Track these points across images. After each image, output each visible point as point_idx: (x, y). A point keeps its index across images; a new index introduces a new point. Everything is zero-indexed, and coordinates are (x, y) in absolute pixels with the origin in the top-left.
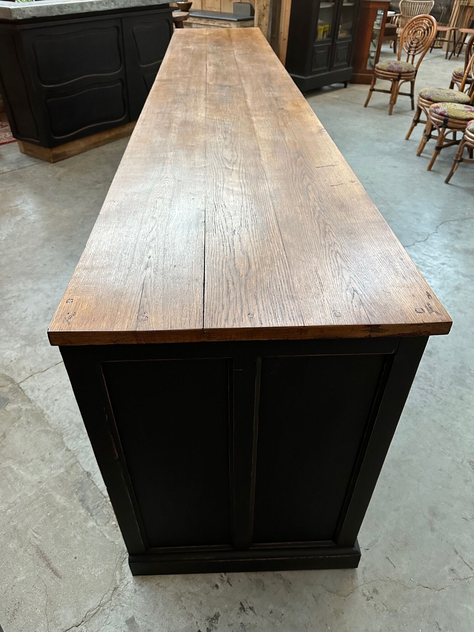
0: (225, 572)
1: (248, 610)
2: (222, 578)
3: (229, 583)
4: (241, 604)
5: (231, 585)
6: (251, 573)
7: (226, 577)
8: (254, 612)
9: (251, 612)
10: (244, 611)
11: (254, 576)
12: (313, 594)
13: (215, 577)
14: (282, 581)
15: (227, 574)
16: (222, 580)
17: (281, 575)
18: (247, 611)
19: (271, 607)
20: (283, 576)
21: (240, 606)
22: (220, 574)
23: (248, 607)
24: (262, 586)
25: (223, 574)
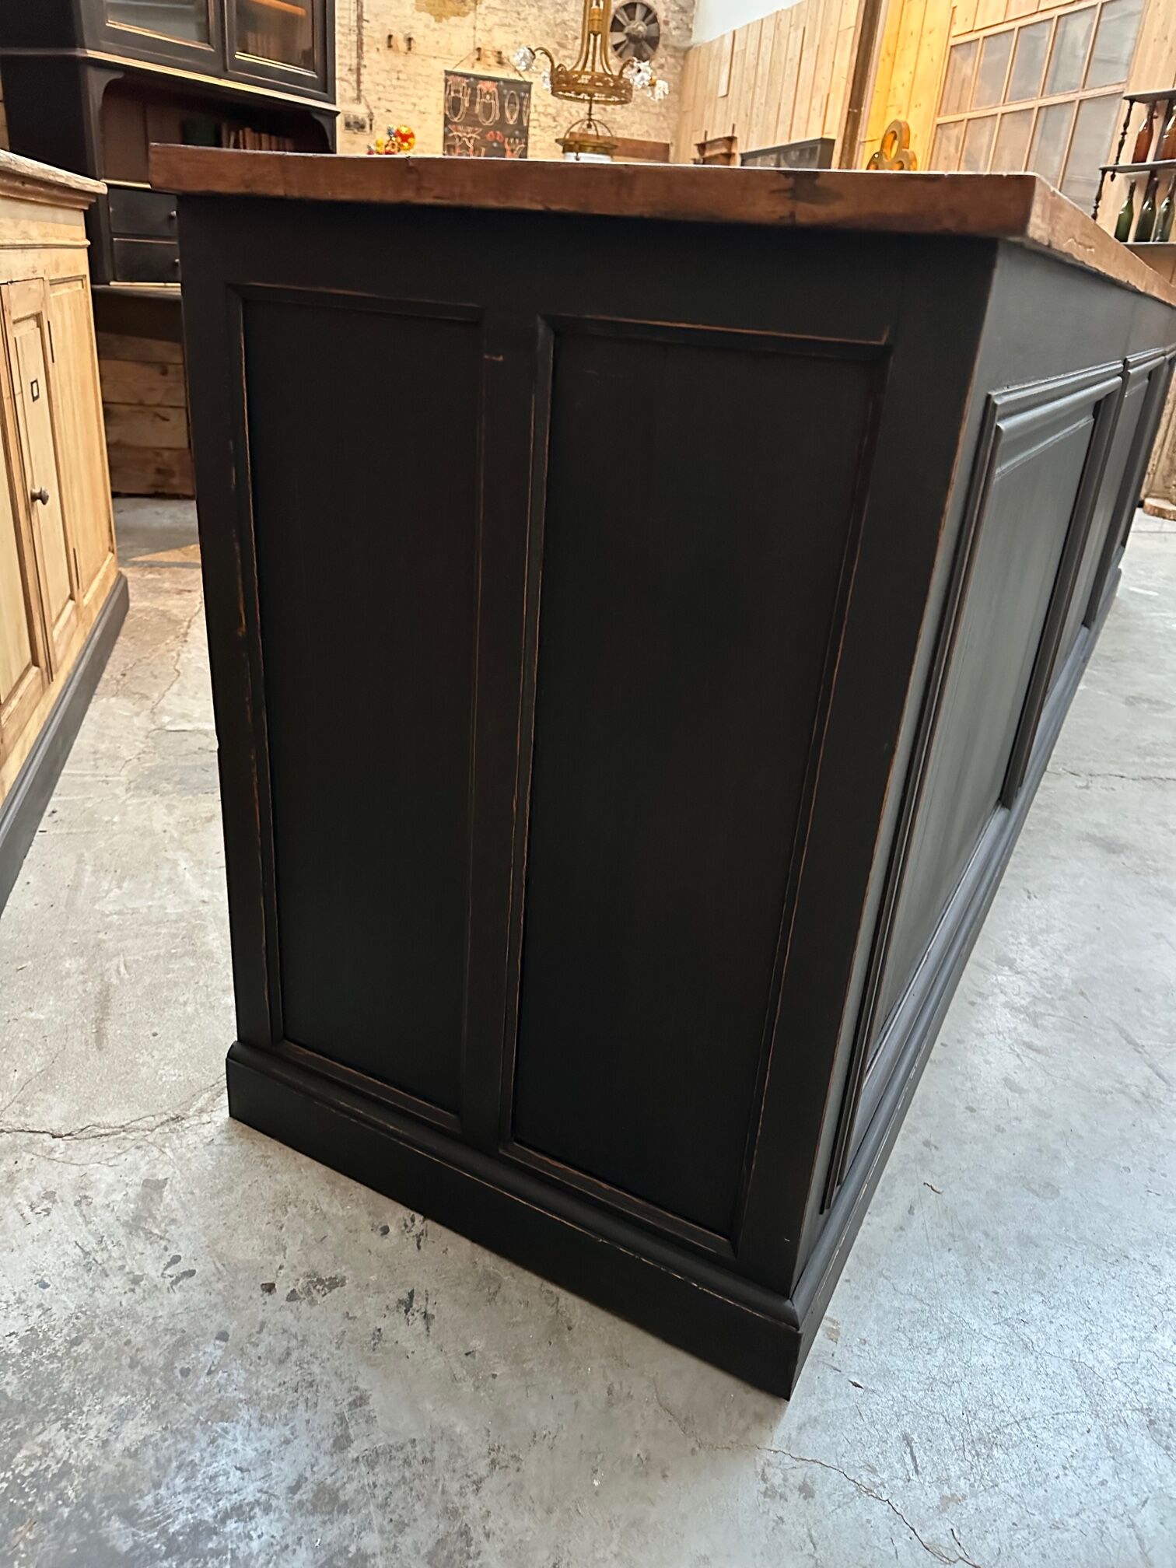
0: (427, 1215)
1: (416, 1314)
2: (409, 1223)
3: (419, 1241)
4: (411, 1295)
5: (419, 1247)
6: (487, 1252)
7: (422, 1227)
8: (428, 1328)
9: (419, 1324)
10: (406, 1312)
11: (488, 1260)
12: (612, 1384)
13: (396, 1214)
14: (550, 1311)
15: (429, 1222)
16: (406, 1226)
17: (558, 1299)
18: (413, 1315)
19: (477, 1344)
20: (562, 1302)
21: (405, 1297)
22: (412, 1213)
23: (423, 1310)
24: (492, 1291)
25: (419, 1218)
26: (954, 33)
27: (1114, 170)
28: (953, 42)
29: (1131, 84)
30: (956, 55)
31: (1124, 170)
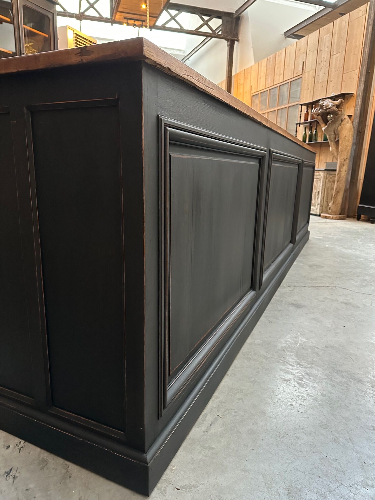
0: (26, 440)
1: (11, 477)
2: (18, 444)
3: (20, 450)
4: (11, 470)
5: (19, 452)
6: (46, 452)
7: (23, 445)
8: (14, 481)
9: (11, 479)
10: (7, 476)
11: (45, 455)
12: (81, 497)
13: (14, 440)
14: (64, 471)
15: (27, 443)
16: (17, 445)
17: (68, 467)
18: (9, 477)
19: (31, 486)
20: (70, 467)
21: (8, 470)
22: (21, 440)
23: (14, 475)
24: (43, 465)
25: (23, 441)
26: (252, 92)
27: (300, 124)
28: (252, 95)
29: (301, 101)
30: (253, 98)
31: (302, 124)
